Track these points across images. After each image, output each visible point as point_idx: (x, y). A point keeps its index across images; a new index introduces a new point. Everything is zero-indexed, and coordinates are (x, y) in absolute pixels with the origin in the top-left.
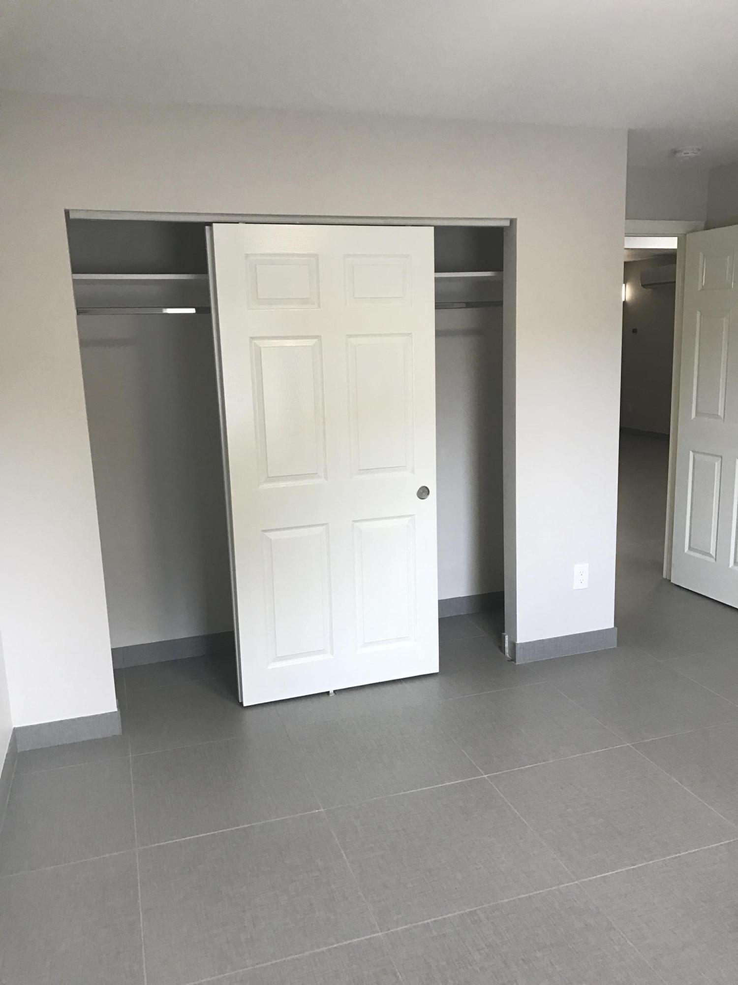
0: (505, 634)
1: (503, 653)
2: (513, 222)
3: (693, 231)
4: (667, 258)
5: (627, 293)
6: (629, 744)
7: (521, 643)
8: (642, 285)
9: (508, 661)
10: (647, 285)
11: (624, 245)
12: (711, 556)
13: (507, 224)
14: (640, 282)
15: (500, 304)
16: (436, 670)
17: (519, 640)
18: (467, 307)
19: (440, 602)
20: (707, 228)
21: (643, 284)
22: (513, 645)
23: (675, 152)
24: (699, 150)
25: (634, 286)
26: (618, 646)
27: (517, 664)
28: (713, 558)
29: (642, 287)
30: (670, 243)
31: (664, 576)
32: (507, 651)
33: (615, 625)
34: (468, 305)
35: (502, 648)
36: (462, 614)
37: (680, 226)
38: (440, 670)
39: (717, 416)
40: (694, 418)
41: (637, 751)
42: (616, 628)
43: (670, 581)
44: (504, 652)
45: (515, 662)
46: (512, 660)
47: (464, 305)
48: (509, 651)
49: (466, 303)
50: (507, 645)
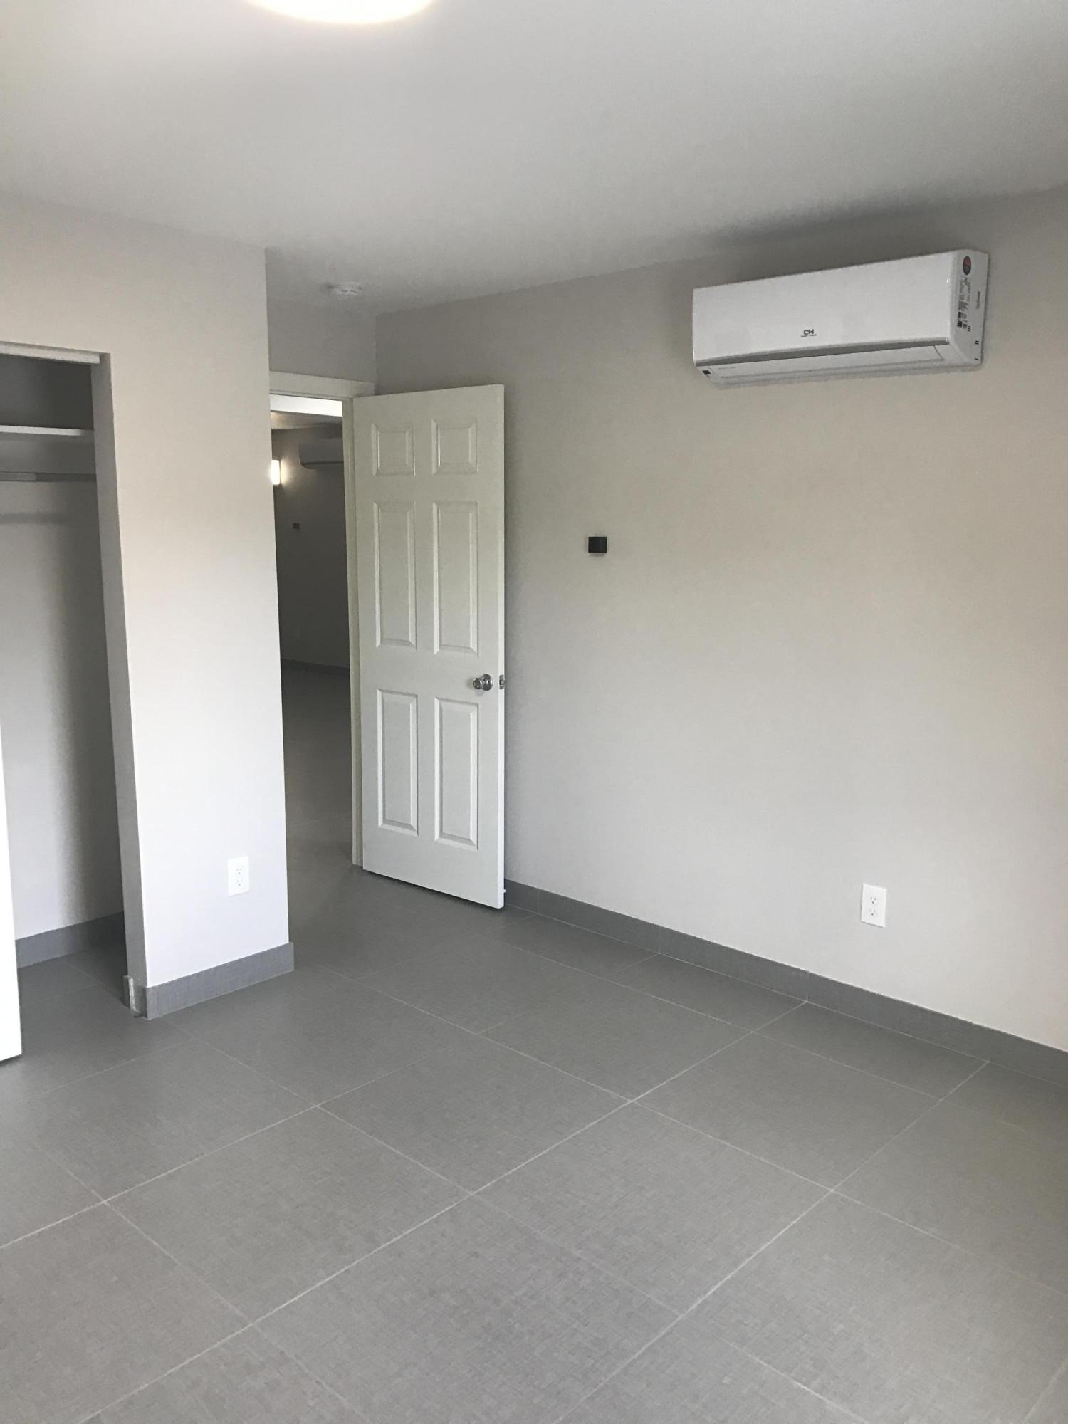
0: (128, 976)
1: (124, 1004)
2: (104, 357)
3: (359, 396)
4: (331, 428)
5: (279, 472)
6: (318, 1106)
7: (153, 988)
8: (303, 464)
9: (135, 1017)
10: (308, 464)
11: (269, 406)
12: (411, 828)
13: (96, 360)
14: (299, 459)
15: (93, 478)
16: (17, 1051)
17: (151, 983)
18: (38, 480)
19: (19, 943)
20: (377, 393)
21: (305, 461)
22: (142, 991)
23: (330, 287)
24: (360, 288)
25: (292, 463)
26: (296, 968)
27: (150, 1019)
28: (414, 830)
29: (302, 467)
30: (333, 409)
31: (354, 861)
32: (133, 1001)
33: (290, 940)
34: (40, 477)
35: (125, 1000)
36: (58, 956)
37: (345, 387)
38: (23, 1049)
39: (407, 643)
40: (380, 646)
41: (328, 1113)
42: (293, 944)
43: (362, 867)
44: (128, 1005)
45: (146, 1016)
46: (141, 1015)
47: (34, 477)
48: (136, 1001)
49: (36, 474)
50: (132, 993)
